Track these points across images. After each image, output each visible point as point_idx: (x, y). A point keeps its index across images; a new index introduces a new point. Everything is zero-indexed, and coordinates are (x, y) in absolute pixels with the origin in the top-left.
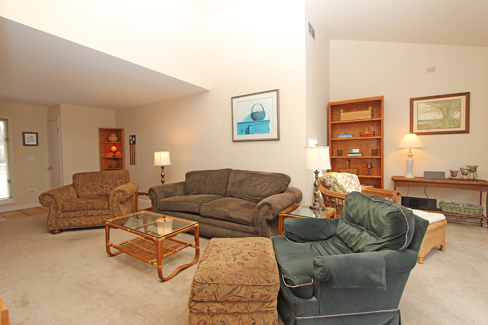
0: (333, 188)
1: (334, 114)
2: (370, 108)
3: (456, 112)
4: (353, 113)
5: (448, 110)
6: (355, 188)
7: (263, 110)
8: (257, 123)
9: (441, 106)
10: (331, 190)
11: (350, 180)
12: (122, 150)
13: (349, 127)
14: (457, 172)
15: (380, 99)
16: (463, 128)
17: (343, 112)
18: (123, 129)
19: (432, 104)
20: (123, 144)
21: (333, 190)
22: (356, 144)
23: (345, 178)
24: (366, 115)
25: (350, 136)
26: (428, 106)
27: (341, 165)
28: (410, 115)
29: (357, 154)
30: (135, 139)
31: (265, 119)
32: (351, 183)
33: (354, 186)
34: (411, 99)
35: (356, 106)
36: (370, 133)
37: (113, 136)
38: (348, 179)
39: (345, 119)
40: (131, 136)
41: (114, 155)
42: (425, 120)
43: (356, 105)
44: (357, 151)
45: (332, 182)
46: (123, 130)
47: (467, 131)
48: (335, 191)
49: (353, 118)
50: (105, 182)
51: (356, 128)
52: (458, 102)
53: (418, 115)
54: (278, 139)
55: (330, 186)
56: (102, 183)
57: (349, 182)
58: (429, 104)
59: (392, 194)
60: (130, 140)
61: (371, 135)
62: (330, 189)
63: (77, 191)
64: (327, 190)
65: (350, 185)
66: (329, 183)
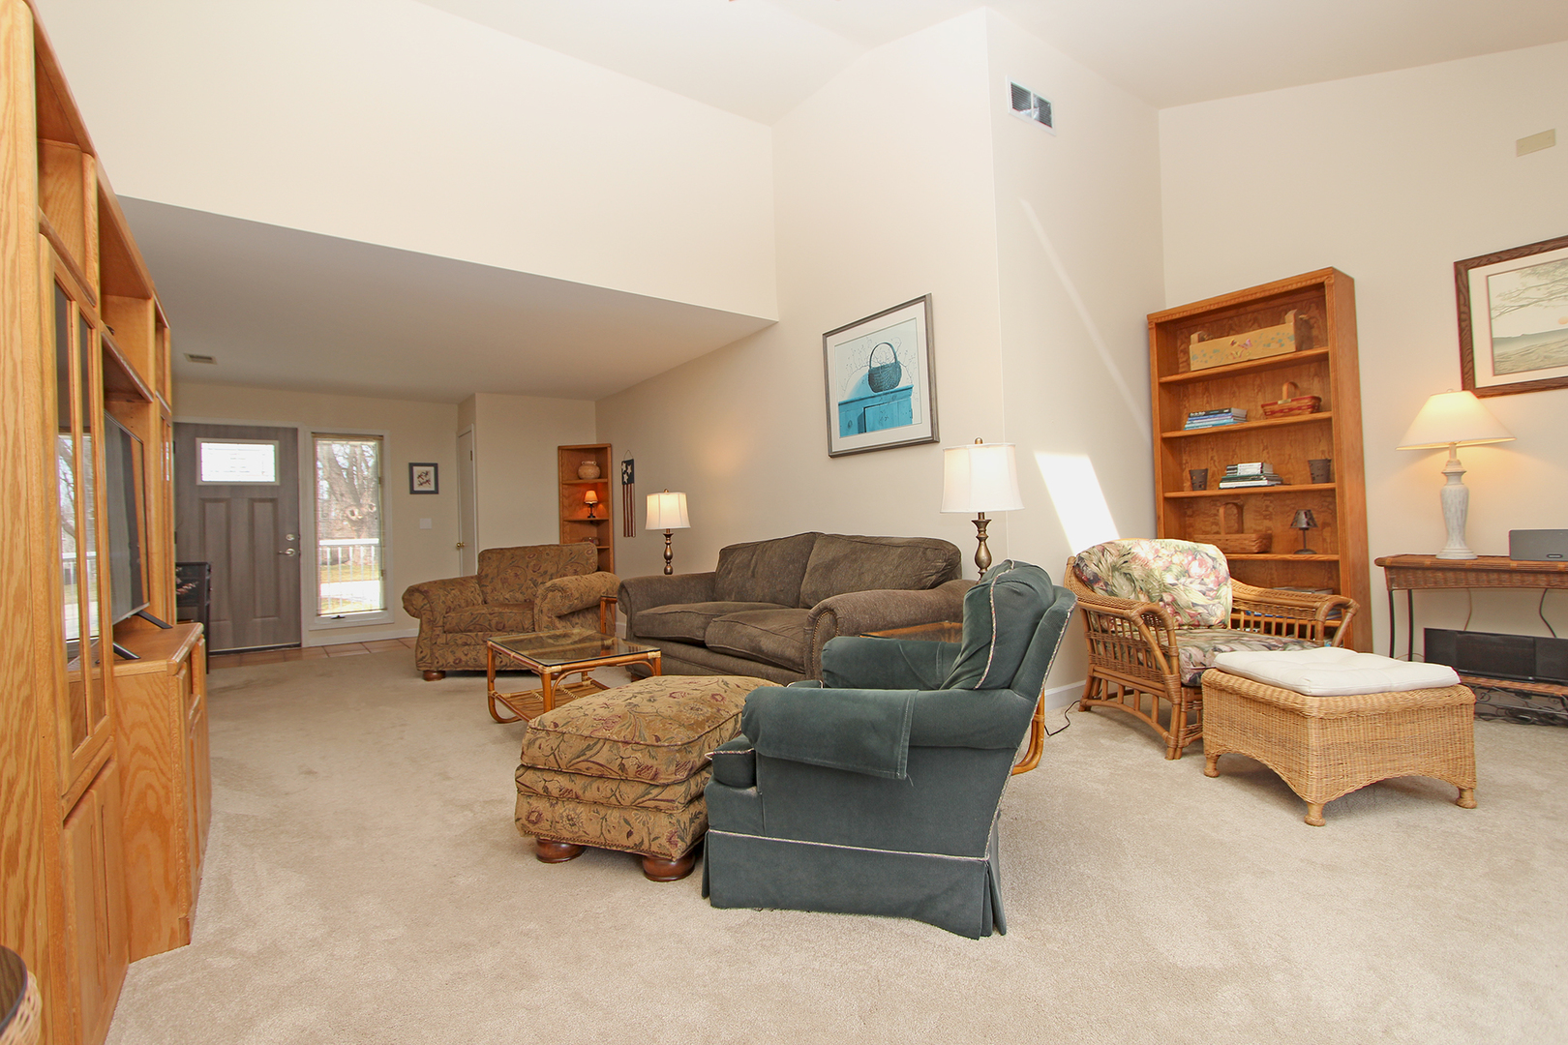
0: (1106, 584)
1: (1182, 351)
2: (1290, 316)
4: (1232, 338)
6: (1203, 588)
7: (895, 358)
8: (883, 397)
10: (1100, 593)
11: (1186, 562)
12: (608, 501)
13: (1236, 389)
15: (1319, 280)
17: (1201, 340)
18: (611, 446)
19: (1548, 272)
20: (610, 484)
21: (1106, 591)
22: (1262, 448)
23: (1165, 558)
24: (1276, 341)
25: (1225, 421)
26: (1533, 281)
27: (1213, 523)
28: (1460, 325)
29: (1253, 480)
30: (632, 469)
31: (901, 386)
32: (1187, 572)
33: (1199, 581)
34: (1456, 264)
36: (1295, 404)
37: (588, 465)
38: (1177, 558)
39: (1205, 362)
40: (625, 462)
41: (591, 514)
42: (1524, 337)
44: (1254, 468)
45: (1104, 567)
46: (609, 449)
48: (1112, 593)
49: (1231, 356)
50: (542, 570)
51: (1259, 391)
53: (1490, 319)
54: (932, 441)
55: (1096, 579)
56: (534, 572)
57: (1180, 569)
58: (1534, 273)
60: (623, 474)
61: (1299, 408)
62: (1095, 587)
63: (484, 588)
65: (1183, 580)
66: (1095, 569)
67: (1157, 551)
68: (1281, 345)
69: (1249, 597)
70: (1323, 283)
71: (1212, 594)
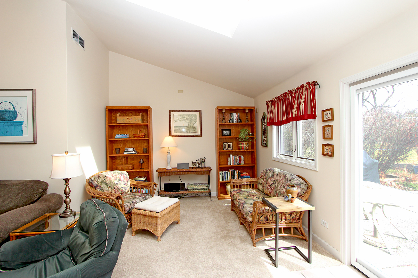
0: (100, 187)
1: (113, 116)
2: (141, 114)
3: (195, 122)
4: (128, 117)
5: (191, 120)
6: (124, 183)
7: (14, 109)
8: (6, 123)
9: (187, 118)
10: (98, 190)
11: (120, 176)
13: (126, 128)
14: (195, 163)
15: (147, 108)
16: (199, 133)
17: (120, 116)
19: (182, 116)
21: (100, 189)
22: (132, 143)
23: (115, 176)
24: (137, 120)
25: (125, 137)
26: (180, 117)
28: (169, 122)
29: (131, 152)
31: (17, 120)
32: (120, 179)
33: (123, 181)
34: (169, 110)
36: (141, 135)
38: (118, 176)
39: (121, 122)
42: (178, 127)
43: (132, 111)
44: (131, 149)
45: (99, 182)
47: (200, 135)
48: (102, 190)
49: (127, 122)
51: (132, 130)
52: (196, 116)
53: (174, 122)
54: (34, 142)
55: (97, 186)
57: (118, 179)
58: (180, 115)
62: (97, 188)
64: (94, 190)
65: (119, 182)
66: (97, 183)
67: (113, 175)
68: (139, 121)
69: (134, 184)
70: (148, 109)
71: (126, 184)
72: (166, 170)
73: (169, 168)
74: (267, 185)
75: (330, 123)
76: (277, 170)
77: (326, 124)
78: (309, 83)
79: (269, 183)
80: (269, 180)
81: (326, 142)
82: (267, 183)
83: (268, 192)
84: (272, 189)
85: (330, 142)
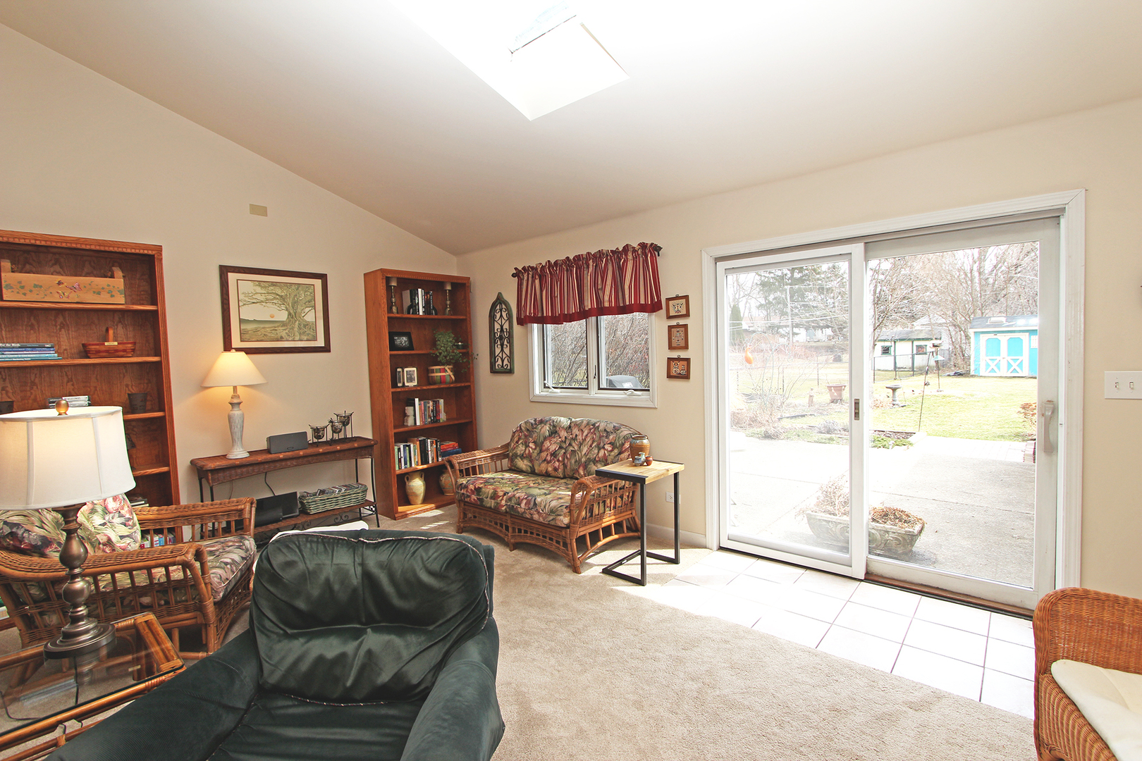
2: (119, 273)
3: (307, 309)
4: (60, 278)
5: (295, 303)
6: (122, 520)
9: (283, 294)
11: (101, 499)
14: (323, 429)
15: (149, 252)
16: (320, 343)
17: (14, 270)
19: (265, 287)
24: (104, 290)
25: (51, 356)
26: (259, 289)
28: (223, 307)
33: (117, 515)
34: (221, 267)
35: (57, 256)
36: (121, 347)
39: (25, 294)
42: (255, 321)
43: (54, 254)
44: (82, 401)
45: (49, 526)
47: (326, 349)
49: (57, 296)
52: (310, 291)
53: (239, 306)
55: (44, 542)
58: (259, 285)
59: (239, 507)
61: (124, 351)
62: (48, 551)
64: (36, 559)
65: (107, 518)
66: (42, 532)
68: (112, 296)
69: (151, 517)
70: (154, 256)
71: (131, 523)
72: (231, 462)
73: (239, 453)
74: (544, 455)
75: (682, 322)
76: (564, 421)
77: (674, 322)
78: (643, 246)
79: (548, 449)
80: (547, 444)
81: (674, 354)
82: (541, 451)
83: (550, 469)
84: (558, 461)
85: (683, 354)
